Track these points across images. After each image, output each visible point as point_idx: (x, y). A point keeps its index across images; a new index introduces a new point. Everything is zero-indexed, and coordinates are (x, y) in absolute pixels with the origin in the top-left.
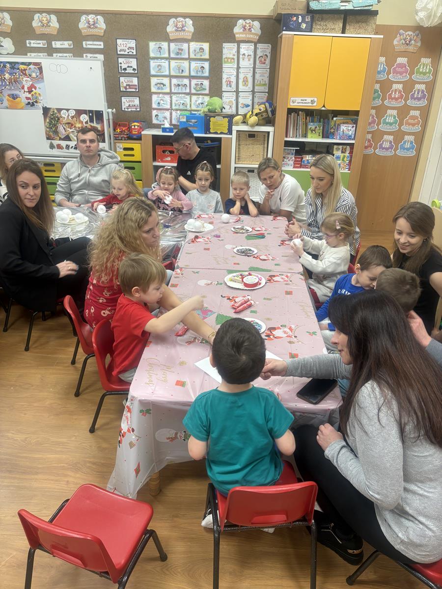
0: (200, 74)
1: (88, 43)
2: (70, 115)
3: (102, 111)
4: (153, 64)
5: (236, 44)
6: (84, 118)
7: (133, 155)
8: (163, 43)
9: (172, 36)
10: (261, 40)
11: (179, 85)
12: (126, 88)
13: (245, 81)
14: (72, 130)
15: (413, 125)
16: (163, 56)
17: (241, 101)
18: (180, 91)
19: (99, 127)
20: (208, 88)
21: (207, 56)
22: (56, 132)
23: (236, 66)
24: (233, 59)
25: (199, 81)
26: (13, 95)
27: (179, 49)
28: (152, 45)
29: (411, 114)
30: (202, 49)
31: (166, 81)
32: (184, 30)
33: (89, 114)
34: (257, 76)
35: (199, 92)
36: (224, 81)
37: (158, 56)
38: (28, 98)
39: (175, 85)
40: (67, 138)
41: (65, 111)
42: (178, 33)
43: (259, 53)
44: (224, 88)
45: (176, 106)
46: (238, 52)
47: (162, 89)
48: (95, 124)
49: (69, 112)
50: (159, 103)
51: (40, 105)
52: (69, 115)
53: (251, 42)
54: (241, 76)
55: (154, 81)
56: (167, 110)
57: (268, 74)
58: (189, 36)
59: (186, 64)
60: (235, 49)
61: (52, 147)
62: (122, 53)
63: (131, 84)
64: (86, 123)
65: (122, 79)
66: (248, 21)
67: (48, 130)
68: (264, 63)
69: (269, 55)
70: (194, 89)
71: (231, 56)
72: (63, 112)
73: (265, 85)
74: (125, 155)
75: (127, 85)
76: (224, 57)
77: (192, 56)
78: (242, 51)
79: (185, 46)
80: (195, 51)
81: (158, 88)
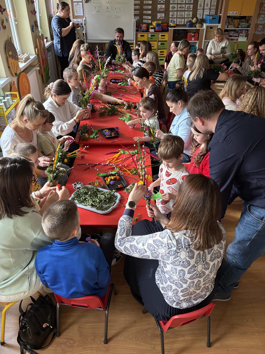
0: (189, 2)
7: (165, 38)
11: (181, 7)
12: (159, 9)
17: (205, 13)
18: (181, 10)
20: (192, 8)
25: (189, 5)
34: (212, 3)
35: (188, 10)
36: (199, 5)
39: (179, 7)
44: (199, 8)
45: (179, 16)
50: (172, 15)
54: (206, 3)
55: (171, 6)
56: (175, 18)
57: (216, 2)
63: (162, 7)
65: (158, 6)
70: (187, 8)
73: (215, 6)
74: (162, 38)
75: (160, 8)
81: (173, 9)
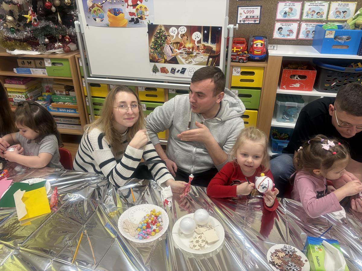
2: (180, 33)
3: (221, 28)
6: (197, 36)
7: (252, 81)
14: (180, 51)
19: (214, 47)
22: (162, 54)
26: (115, 9)
33: (204, 31)
38: (131, 14)
40: (174, 61)
41: (174, 28)
48: (209, 44)
49: (179, 29)
50: (285, 13)
51: (145, 22)
52: (178, 33)
56: (295, 21)
61: (155, 70)
64: (199, 42)
67: (152, 51)
72: (171, 29)
74: (242, 80)
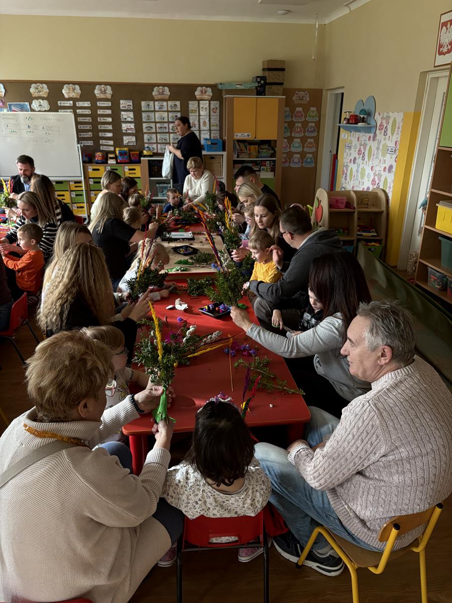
1: (101, 103)
4: (144, 115)
5: (197, 102)
7: (135, 173)
8: (150, 102)
9: (156, 98)
10: (212, 99)
11: (161, 128)
13: (205, 123)
15: (311, 147)
16: (150, 110)
17: (203, 136)
18: (162, 131)
21: (179, 109)
23: (198, 115)
24: (196, 110)
27: (161, 105)
28: (143, 103)
29: (308, 141)
30: (175, 105)
31: (153, 125)
32: (164, 94)
34: (212, 120)
37: (148, 110)
39: (159, 127)
42: (159, 96)
43: (212, 107)
45: (160, 140)
46: (199, 106)
47: (150, 130)
53: (206, 100)
54: (202, 121)
55: (145, 125)
56: (155, 143)
57: (218, 119)
58: (167, 97)
59: (165, 114)
60: (197, 105)
62: (123, 109)
63: (130, 128)
65: (123, 125)
66: (204, 88)
68: (216, 113)
69: (218, 108)
71: (195, 109)
73: (217, 126)
75: (127, 129)
76: (190, 109)
77: (170, 109)
78: (201, 106)
79: (165, 103)
80: (171, 106)
81: (148, 130)
